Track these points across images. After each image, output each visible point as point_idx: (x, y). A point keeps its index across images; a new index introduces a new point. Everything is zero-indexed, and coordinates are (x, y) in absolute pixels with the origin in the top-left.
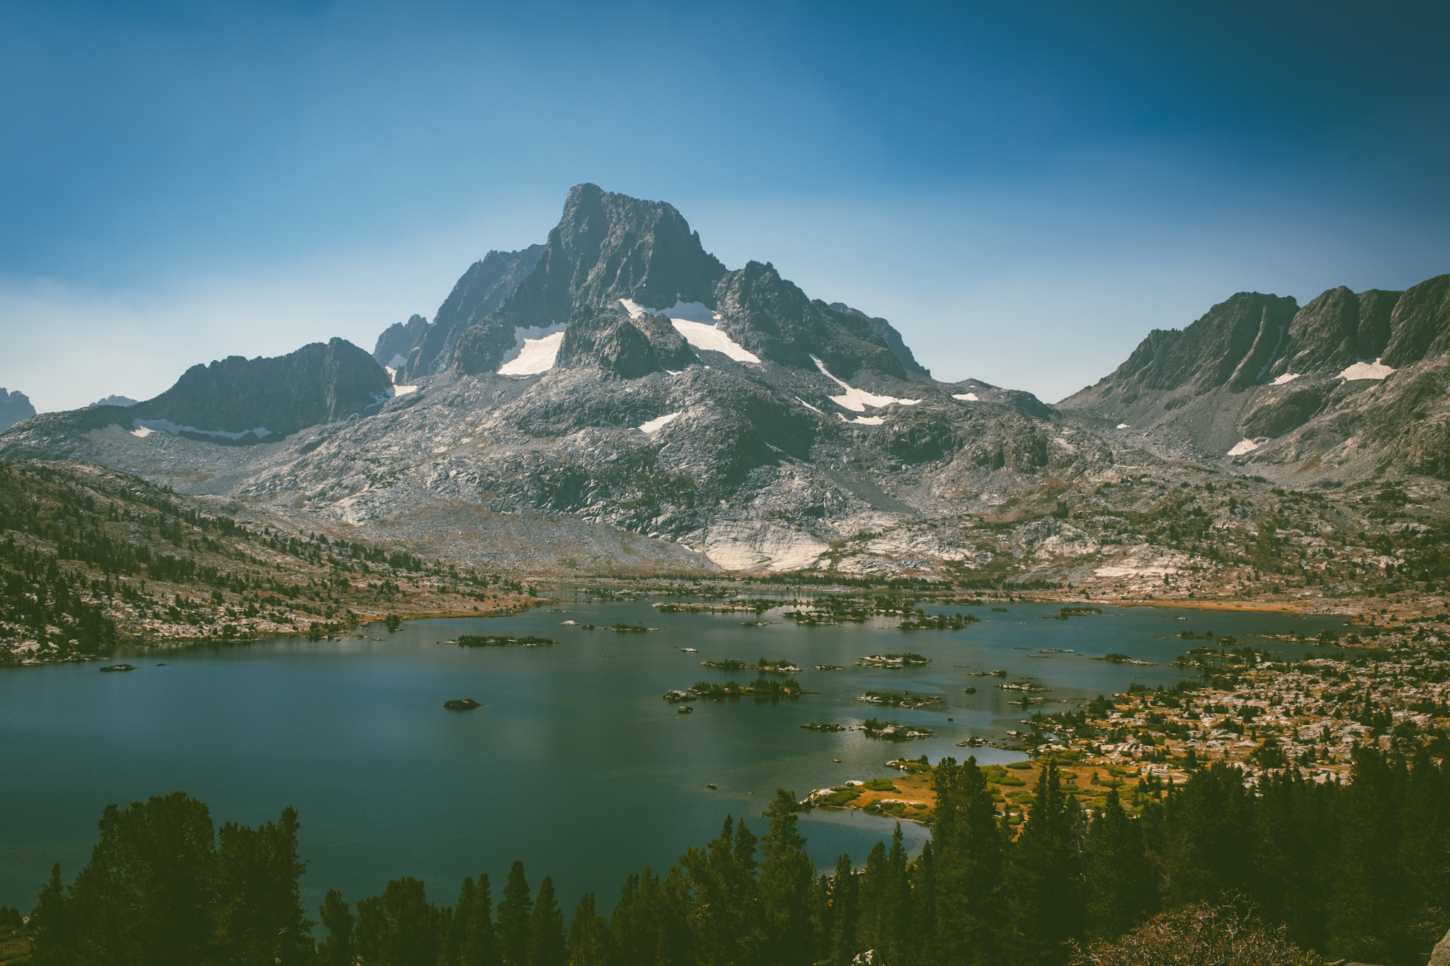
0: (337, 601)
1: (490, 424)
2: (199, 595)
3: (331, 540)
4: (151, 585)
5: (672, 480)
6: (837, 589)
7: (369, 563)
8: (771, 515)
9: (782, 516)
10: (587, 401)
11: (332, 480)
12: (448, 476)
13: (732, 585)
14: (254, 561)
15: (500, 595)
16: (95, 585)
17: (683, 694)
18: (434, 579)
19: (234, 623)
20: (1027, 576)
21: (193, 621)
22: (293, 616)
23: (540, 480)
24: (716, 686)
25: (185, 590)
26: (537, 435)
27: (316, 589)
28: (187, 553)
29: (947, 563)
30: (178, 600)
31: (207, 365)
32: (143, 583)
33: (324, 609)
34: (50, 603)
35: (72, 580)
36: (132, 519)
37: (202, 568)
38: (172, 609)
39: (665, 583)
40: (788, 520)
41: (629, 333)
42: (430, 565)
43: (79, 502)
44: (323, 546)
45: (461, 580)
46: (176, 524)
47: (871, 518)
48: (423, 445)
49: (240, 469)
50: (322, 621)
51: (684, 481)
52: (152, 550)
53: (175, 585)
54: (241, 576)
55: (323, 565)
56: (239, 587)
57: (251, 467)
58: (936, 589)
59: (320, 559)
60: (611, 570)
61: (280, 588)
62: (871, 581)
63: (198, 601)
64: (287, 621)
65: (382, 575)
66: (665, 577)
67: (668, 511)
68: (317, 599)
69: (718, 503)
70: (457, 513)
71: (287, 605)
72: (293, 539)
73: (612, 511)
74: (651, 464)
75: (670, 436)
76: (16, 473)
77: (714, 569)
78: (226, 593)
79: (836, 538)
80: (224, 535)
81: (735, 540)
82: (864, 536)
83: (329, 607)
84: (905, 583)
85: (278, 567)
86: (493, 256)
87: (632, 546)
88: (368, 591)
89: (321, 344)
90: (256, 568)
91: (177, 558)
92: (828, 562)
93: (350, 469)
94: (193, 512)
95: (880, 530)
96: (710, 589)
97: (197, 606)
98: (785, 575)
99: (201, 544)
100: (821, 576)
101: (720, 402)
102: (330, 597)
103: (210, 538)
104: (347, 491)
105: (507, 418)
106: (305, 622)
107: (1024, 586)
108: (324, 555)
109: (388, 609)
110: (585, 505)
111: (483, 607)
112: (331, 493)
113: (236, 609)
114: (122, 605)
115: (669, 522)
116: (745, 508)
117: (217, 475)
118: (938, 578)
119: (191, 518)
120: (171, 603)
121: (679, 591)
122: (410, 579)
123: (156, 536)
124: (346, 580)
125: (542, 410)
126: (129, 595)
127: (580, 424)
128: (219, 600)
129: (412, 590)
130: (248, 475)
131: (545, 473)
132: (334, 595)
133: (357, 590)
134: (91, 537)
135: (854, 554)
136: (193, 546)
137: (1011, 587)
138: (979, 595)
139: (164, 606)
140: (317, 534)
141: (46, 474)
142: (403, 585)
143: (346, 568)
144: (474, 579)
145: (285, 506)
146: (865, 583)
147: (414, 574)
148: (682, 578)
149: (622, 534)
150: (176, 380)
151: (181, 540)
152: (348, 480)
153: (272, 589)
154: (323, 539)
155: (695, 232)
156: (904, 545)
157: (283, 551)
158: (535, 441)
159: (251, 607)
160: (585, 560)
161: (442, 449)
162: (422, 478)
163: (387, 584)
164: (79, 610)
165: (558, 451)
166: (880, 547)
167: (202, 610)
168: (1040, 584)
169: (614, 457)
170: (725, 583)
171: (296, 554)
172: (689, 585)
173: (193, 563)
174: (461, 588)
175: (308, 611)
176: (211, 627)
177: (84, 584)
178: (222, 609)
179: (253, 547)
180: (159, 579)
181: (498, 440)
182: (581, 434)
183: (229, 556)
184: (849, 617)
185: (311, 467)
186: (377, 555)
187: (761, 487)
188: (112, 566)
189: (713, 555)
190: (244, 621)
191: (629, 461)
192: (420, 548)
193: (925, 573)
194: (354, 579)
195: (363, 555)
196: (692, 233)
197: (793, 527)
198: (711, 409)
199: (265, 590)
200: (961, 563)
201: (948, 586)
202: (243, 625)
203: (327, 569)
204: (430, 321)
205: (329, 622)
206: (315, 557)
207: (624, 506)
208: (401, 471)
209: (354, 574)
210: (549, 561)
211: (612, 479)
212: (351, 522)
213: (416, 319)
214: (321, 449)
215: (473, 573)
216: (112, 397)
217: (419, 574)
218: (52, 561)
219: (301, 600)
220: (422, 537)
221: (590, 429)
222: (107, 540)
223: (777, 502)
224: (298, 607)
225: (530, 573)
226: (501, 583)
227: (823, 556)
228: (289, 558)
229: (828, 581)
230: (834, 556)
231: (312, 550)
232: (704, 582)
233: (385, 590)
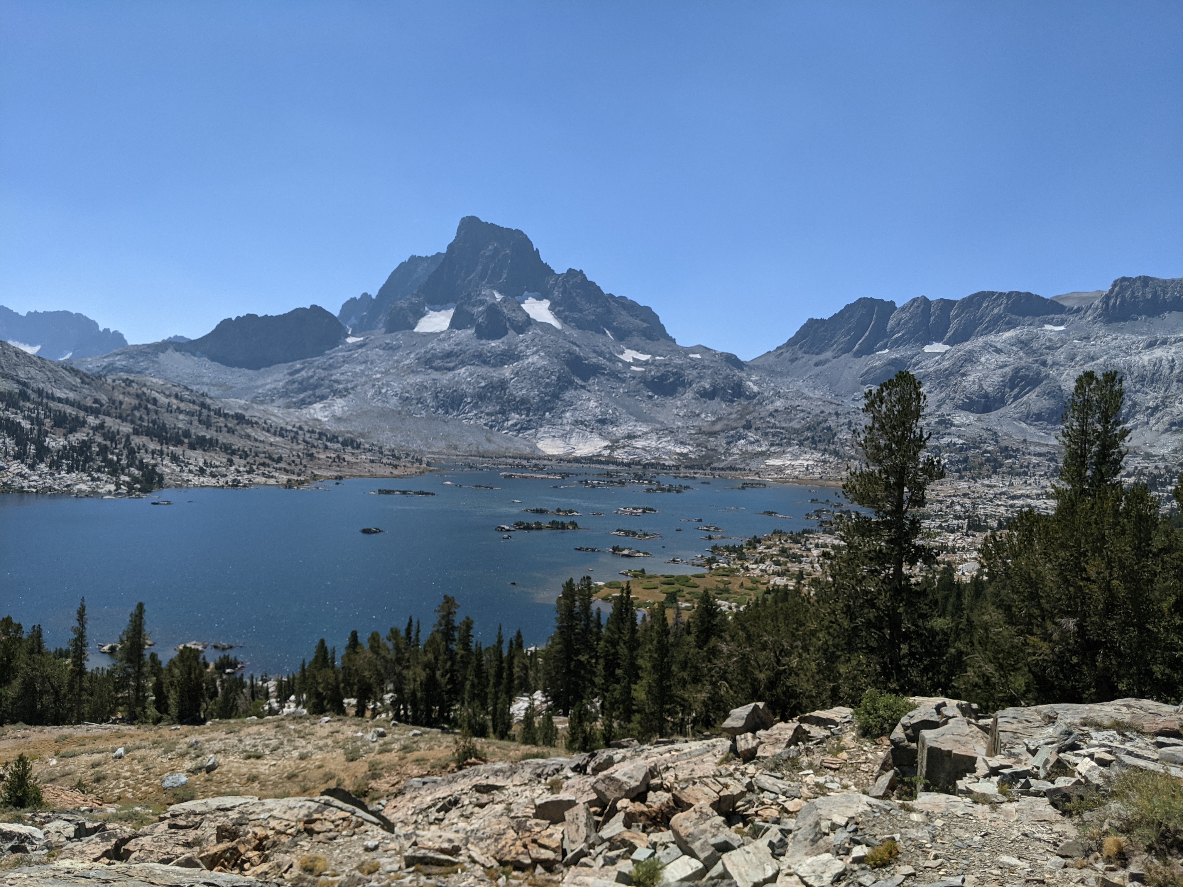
0: (305, 466)
1: (408, 362)
2: (219, 459)
3: (306, 428)
4: (189, 453)
5: (518, 399)
6: (611, 467)
7: (329, 444)
8: (576, 423)
9: (582, 423)
10: (468, 350)
11: (310, 392)
12: (380, 392)
13: (550, 463)
14: (256, 440)
15: (409, 465)
16: (153, 452)
17: (507, 528)
18: (368, 454)
19: (239, 478)
20: (725, 463)
21: (213, 475)
22: (276, 474)
23: (437, 397)
24: (528, 524)
25: (211, 456)
26: (437, 369)
27: (293, 458)
28: (215, 434)
29: (678, 454)
30: (205, 463)
31: (233, 319)
32: (184, 451)
33: (297, 471)
34: (124, 462)
35: (139, 449)
36: (181, 412)
37: (224, 444)
38: (201, 468)
39: (510, 461)
40: (586, 425)
41: (493, 310)
42: (367, 446)
43: (148, 401)
44: (300, 432)
45: (385, 456)
46: (209, 416)
47: (635, 426)
48: (366, 373)
49: (252, 383)
50: (295, 477)
51: (524, 401)
52: (193, 431)
53: (205, 453)
54: (247, 449)
55: (299, 444)
56: (245, 455)
57: (259, 383)
58: (670, 469)
59: (297, 440)
60: (479, 452)
61: (270, 458)
62: (633, 464)
63: (218, 463)
64: (272, 477)
65: (336, 451)
66: (510, 457)
67: (515, 417)
68: (293, 465)
69: (544, 414)
70: (383, 414)
71: (274, 468)
72: (282, 428)
73: (481, 417)
74: (505, 389)
75: (517, 373)
76: (109, 381)
77: (540, 454)
78: (236, 459)
79: (614, 438)
80: (238, 424)
81: (554, 437)
82: (630, 437)
83: (300, 470)
84: (652, 465)
85: (271, 444)
86: (413, 258)
87: (492, 438)
88: (326, 460)
89: (305, 309)
90: (258, 444)
91: (208, 437)
92: (609, 451)
93: (321, 385)
94: (220, 409)
95: (640, 433)
96: (536, 465)
97: (217, 467)
98: (582, 458)
99: (223, 429)
100: (603, 459)
101: (548, 354)
102: (301, 464)
103: (229, 425)
104: (318, 399)
105: (418, 359)
106: (284, 478)
107: (722, 469)
108: (301, 438)
109: (337, 471)
110: (464, 413)
111: (396, 472)
112: (308, 400)
113: (241, 469)
114: (170, 464)
115: (516, 425)
116: (560, 418)
117: (239, 386)
118: (672, 463)
119: (218, 413)
120: (201, 464)
121: (517, 466)
122: (353, 454)
123: (195, 423)
124: (313, 453)
125: (440, 355)
126: (174, 458)
127: (463, 363)
128: (231, 462)
129: (354, 460)
130: (258, 387)
131: (440, 392)
132: (304, 462)
133: (319, 460)
134: (154, 422)
135: (624, 447)
136: (219, 430)
137: (715, 469)
138: (695, 473)
139: (196, 466)
140: (297, 425)
141: (129, 383)
142: (348, 457)
143: (313, 446)
144: (394, 456)
145: (279, 407)
146: (628, 465)
147: (356, 451)
148: (520, 458)
149: (487, 431)
150: (213, 327)
151: (211, 426)
152: (318, 392)
153: (266, 457)
154: (301, 428)
155: (537, 249)
156: (654, 443)
157: (275, 434)
158: (435, 373)
159: (251, 468)
160: (463, 447)
161: (378, 376)
162: (365, 392)
163: (338, 457)
164: (142, 466)
165: (449, 380)
166: (639, 444)
167: (220, 469)
168: (732, 468)
169: (483, 384)
170: (546, 462)
171: (283, 437)
172: (524, 462)
173: (217, 440)
174: (385, 460)
175: (286, 471)
176: (224, 479)
177: (146, 451)
178: (233, 468)
179: (256, 431)
180: (195, 449)
181: (413, 372)
182: (463, 370)
183: (241, 436)
185: (297, 384)
186: (334, 438)
187: (570, 406)
188: (164, 440)
189: (540, 445)
190: (246, 477)
191: (492, 387)
192: (362, 435)
193: (665, 460)
194: (318, 453)
195: (325, 438)
196: (535, 249)
197: (588, 430)
198: (542, 357)
199: (261, 457)
200: (687, 454)
201: (677, 467)
202: (244, 479)
203: (301, 447)
204: (374, 297)
205: (299, 478)
206: (294, 439)
207: (487, 414)
208: (352, 388)
209: (318, 450)
210: (440, 445)
211: (481, 397)
212: (320, 418)
213: (365, 295)
214: (303, 373)
215: (393, 451)
216: (176, 337)
217: (359, 451)
218: (128, 437)
219: (282, 465)
220: (364, 429)
221: (469, 367)
222: (164, 424)
223: (580, 415)
224: (280, 469)
225: (429, 453)
226: (410, 459)
227: (606, 448)
228: (278, 439)
229: (607, 462)
230: (611, 448)
231: (293, 434)
232: (534, 461)
233: (337, 460)
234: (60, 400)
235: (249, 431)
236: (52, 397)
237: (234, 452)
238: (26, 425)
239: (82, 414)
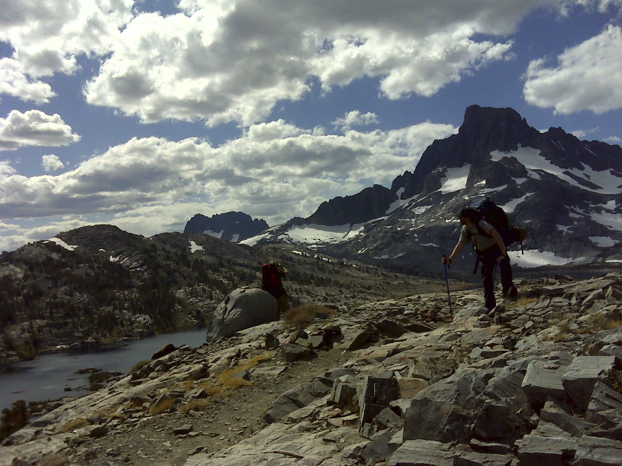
2: (334, 291)
4: (316, 289)
14: (353, 277)
16: (296, 290)
19: (348, 301)
25: (328, 290)
27: (378, 286)
28: (328, 275)
30: (326, 294)
31: (328, 201)
32: (313, 288)
33: (381, 294)
36: (307, 264)
37: (334, 281)
38: (324, 297)
42: (422, 273)
43: (287, 259)
52: (315, 275)
53: (325, 288)
54: (349, 283)
55: (379, 276)
56: (348, 287)
59: (378, 274)
61: (364, 287)
63: (334, 293)
68: (378, 290)
76: (265, 250)
78: (343, 290)
83: (383, 293)
85: (362, 278)
86: (436, 142)
88: (398, 285)
89: (370, 188)
90: (354, 279)
91: (325, 278)
99: (333, 271)
102: (383, 289)
103: (336, 269)
104: (386, 246)
112: (380, 247)
113: (348, 296)
114: (307, 297)
120: (324, 295)
122: (415, 279)
123: (316, 269)
124: (389, 282)
125: (463, 204)
126: (309, 293)
128: (341, 292)
129: (416, 283)
133: (394, 285)
136: (330, 272)
139: (322, 296)
141: (275, 249)
142: (412, 282)
143: (388, 277)
150: (317, 209)
151: (325, 270)
153: (361, 287)
155: (524, 118)
157: (364, 272)
159: (354, 294)
163: (406, 282)
167: (335, 297)
171: (369, 273)
173: (330, 279)
175: (375, 295)
177: (292, 290)
178: (343, 296)
180: (319, 286)
183: (343, 275)
185: (371, 237)
188: (301, 283)
190: (352, 300)
194: (392, 281)
196: (522, 119)
199: (358, 287)
203: (381, 278)
204: (412, 172)
213: (407, 173)
216: (295, 218)
217: (418, 277)
219: (372, 291)
222: (299, 273)
224: (371, 294)
228: (366, 274)
231: (375, 271)
233: (405, 284)
234: (240, 265)
235: (347, 271)
236: (236, 264)
237: (341, 286)
238: (225, 282)
239: (253, 271)
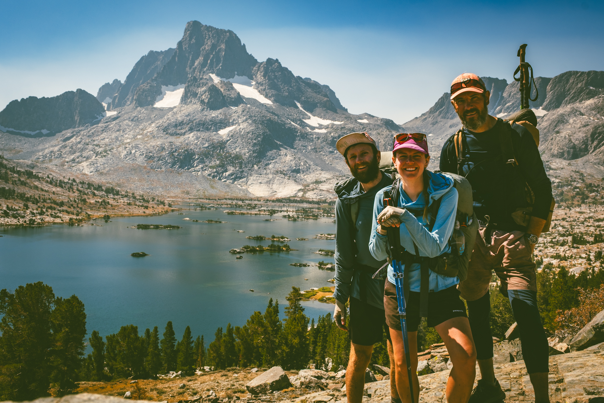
0: (81, 208)
1: (150, 129)
2: (18, 205)
3: (78, 181)
5: (233, 156)
6: (305, 205)
7: (96, 192)
8: (277, 172)
9: (281, 173)
10: (195, 120)
11: (78, 154)
12: (131, 153)
13: (259, 203)
14: (42, 190)
15: (155, 206)
17: (238, 251)
18: (125, 199)
19: (34, 218)
21: (15, 217)
22: (61, 215)
23: (173, 155)
24: (253, 247)
25: (11, 203)
26: (172, 135)
27: (71, 203)
28: (11, 186)
30: (8, 207)
31: (19, 100)
33: (75, 212)
37: (18, 193)
38: (5, 211)
39: (229, 202)
40: (284, 174)
41: (213, 89)
42: (123, 193)
44: (74, 183)
45: (137, 200)
46: (6, 173)
47: (321, 174)
48: (120, 139)
49: (35, 148)
50: (75, 217)
51: (238, 157)
53: (6, 200)
54: (37, 197)
55: (74, 192)
56: (36, 202)
57: (40, 147)
59: (73, 189)
60: (205, 196)
61: (55, 202)
62: (321, 202)
63: (17, 208)
64: (58, 217)
65: (101, 197)
66: (229, 199)
67: (231, 169)
68: (72, 207)
69: (253, 166)
70: (135, 169)
71: (58, 210)
72: (60, 181)
73: (206, 170)
74: (224, 148)
75: (232, 136)
77: (251, 196)
78: (30, 204)
79: (305, 183)
80: (28, 178)
81: (261, 183)
82: (317, 182)
83: (78, 211)
85: (54, 193)
86: (151, 53)
87: (214, 185)
88: (95, 204)
89: (72, 92)
90: (44, 193)
91: (7, 188)
92: (302, 193)
93: (86, 149)
94: (14, 167)
95: (324, 179)
96: (249, 205)
97: (17, 210)
98: (283, 199)
99: (18, 182)
100: (298, 199)
101: (254, 121)
102: (78, 207)
103: (22, 179)
104: (85, 159)
105: (158, 127)
106: (67, 218)
108: (75, 188)
109: (105, 212)
110: (193, 167)
111: (148, 212)
112: (77, 160)
113: (35, 211)
115: (232, 175)
116: (265, 169)
117: (25, 151)
119: (13, 170)
120: (5, 208)
121: (236, 205)
122: (114, 199)
124: (85, 199)
125: (174, 124)
127: (191, 130)
128: (27, 207)
129: (115, 204)
130: (39, 151)
131: (175, 152)
132: (80, 206)
133: (90, 203)
135: (313, 190)
136: (14, 183)
140: (72, 178)
142: (111, 201)
143: (85, 194)
144: (144, 199)
145: (56, 165)
146: (318, 203)
147: (116, 197)
148: (237, 200)
149: (210, 180)
151: (8, 180)
152: (85, 154)
153: (51, 203)
154: (74, 180)
155: (244, 44)
157: (56, 186)
158: (171, 137)
159: (42, 210)
160: (194, 191)
161: (129, 141)
162: (119, 153)
163: (104, 201)
165: (181, 142)
166: (324, 187)
167: (19, 212)
169: (207, 145)
170: (256, 202)
171: (62, 187)
172: (240, 203)
173: (14, 191)
174: (138, 203)
175: (68, 212)
176: (24, 220)
178: (28, 211)
179: (42, 184)
181: (154, 137)
182: (192, 134)
183: (31, 188)
184: (311, 217)
185: (68, 148)
186: (99, 188)
187: (273, 160)
189: (251, 190)
190: (39, 217)
191: (213, 147)
192: (119, 185)
194: (89, 198)
195: (93, 188)
196: (242, 44)
197: (286, 178)
198: (250, 124)
199: (48, 203)
202: (38, 219)
203: (76, 194)
204: (123, 82)
205: (78, 218)
206: (71, 189)
207: (211, 167)
208: (110, 150)
209: (88, 196)
210: (177, 191)
211: (206, 155)
212: (87, 173)
213: (116, 81)
214: (73, 140)
215: (143, 196)
217: (118, 197)
219: (65, 208)
220: (119, 180)
221: (196, 132)
223: (279, 166)
224: (63, 211)
225: (169, 197)
226: (156, 201)
227: (300, 190)
228: (59, 189)
229: (302, 201)
230: (304, 191)
231: (69, 185)
232: (247, 202)
233: (103, 203)
